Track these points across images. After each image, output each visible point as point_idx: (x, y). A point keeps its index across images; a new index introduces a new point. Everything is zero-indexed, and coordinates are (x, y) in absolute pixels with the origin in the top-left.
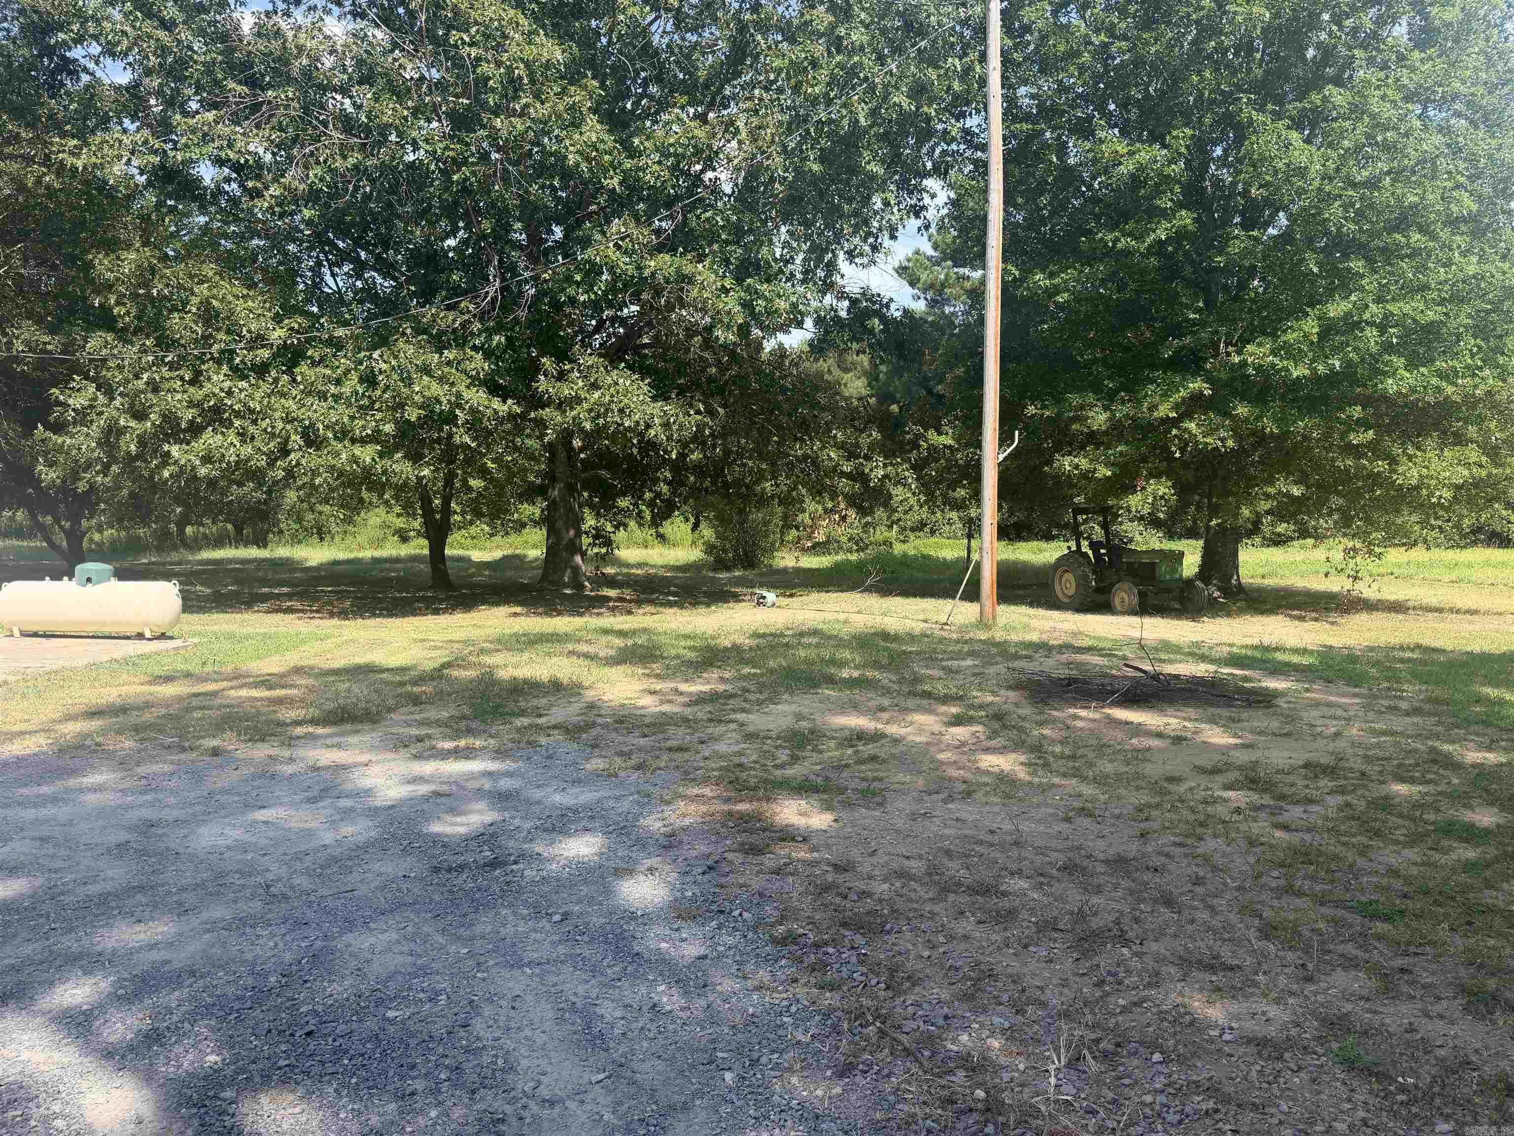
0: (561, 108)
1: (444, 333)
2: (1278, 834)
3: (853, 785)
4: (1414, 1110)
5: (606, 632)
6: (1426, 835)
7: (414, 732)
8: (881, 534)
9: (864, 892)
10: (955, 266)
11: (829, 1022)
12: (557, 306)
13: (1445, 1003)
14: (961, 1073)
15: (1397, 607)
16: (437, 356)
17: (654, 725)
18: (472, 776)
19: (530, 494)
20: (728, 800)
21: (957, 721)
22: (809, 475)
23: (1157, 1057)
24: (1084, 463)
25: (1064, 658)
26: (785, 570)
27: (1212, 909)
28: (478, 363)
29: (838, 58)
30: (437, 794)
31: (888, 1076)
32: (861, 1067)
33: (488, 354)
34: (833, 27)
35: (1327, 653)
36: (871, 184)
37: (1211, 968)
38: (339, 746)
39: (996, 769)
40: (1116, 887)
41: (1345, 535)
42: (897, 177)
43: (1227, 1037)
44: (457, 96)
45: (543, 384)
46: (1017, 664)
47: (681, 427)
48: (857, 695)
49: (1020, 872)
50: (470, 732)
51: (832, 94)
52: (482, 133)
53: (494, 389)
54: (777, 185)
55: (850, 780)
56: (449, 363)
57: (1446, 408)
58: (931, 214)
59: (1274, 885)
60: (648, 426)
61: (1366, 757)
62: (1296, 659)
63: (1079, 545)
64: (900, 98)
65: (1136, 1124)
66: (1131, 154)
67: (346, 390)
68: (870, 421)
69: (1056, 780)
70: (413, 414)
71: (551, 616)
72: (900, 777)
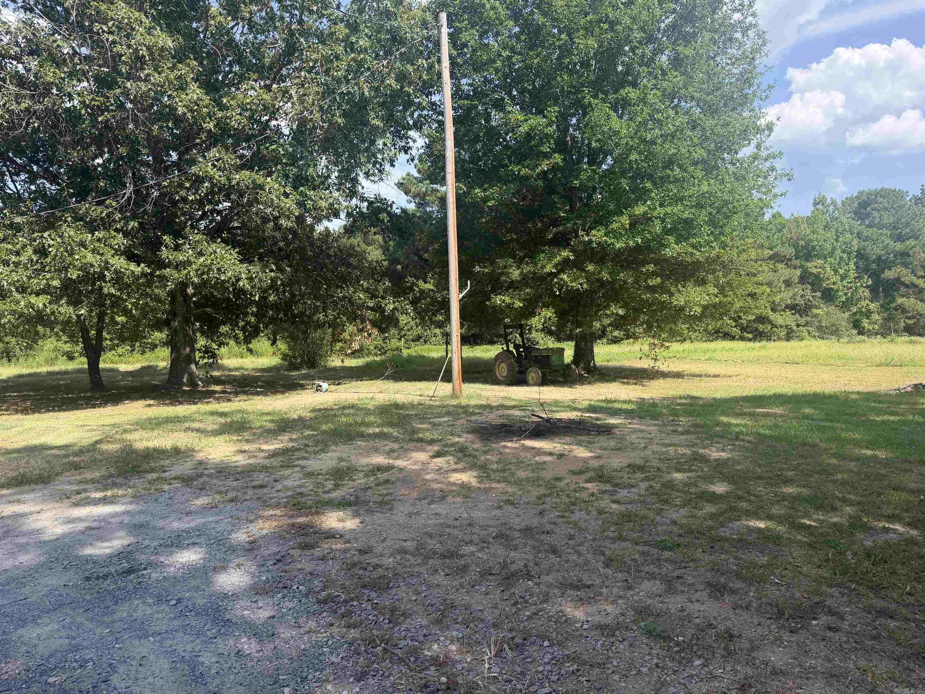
0: (172, 77)
1: (95, 221)
2: (614, 506)
3: (374, 499)
4: (683, 655)
5: (212, 413)
6: (690, 500)
7: (75, 488)
8: (394, 343)
9: (377, 565)
10: (431, 183)
11: (353, 648)
12: (174, 203)
13: (699, 593)
14: (433, 668)
15: (678, 375)
16: (90, 235)
17: (243, 472)
18: (115, 515)
19: (158, 325)
20: (292, 516)
21: (438, 455)
22: (347, 309)
23: (546, 643)
24: (508, 300)
25: (500, 412)
26: (335, 369)
27: (579, 554)
28: (120, 240)
29: (352, 55)
30: (91, 529)
31: (389, 676)
32: (372, 673)
33: (126, 234)
34: (348, 37)
35: (642, 402)
36: (376, 132)
37: (577, 588)
38: (19, 501)
39: (460, 482)
40: (525, 545)
41: (649, 336)
42: (392, 129)
43: (585, 627)
44: (100, 66)
45: (164, 253)
46: (473, 418)
47: (260, 280)
48: (378, 443)
49: (471, 542)
50: (115, 485)
51: (350, 77)
52: (118, 91)
53: (131, 257)
54: (318, 131)
55: (372, 496)
56: (99, 240)
57: (697, 265)
58: (414, 152)
59: (612, 535)
60: (238, 280)
61: (660, 459)
62: (625, 406)
63: (508, 347)
64: (391, 81)
65: (534, 684)
66: (526, 120)
67: (24, 258)
68: (384, 275)
69: (494, 485)
70: (74, 274)
71: (175, 405)
72: (403, 491)
